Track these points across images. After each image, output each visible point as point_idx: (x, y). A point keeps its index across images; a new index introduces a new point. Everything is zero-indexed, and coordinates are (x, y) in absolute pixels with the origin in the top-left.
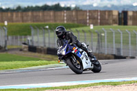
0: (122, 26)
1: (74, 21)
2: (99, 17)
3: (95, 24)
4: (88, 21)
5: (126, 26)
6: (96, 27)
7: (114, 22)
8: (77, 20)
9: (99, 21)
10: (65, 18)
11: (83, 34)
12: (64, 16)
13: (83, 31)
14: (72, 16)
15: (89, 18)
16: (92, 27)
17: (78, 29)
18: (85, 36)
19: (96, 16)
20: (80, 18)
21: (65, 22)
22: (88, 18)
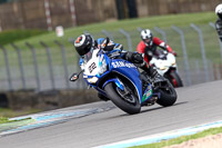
1: (17, 24)
2: (73, 9)
3: (66, 26)
4: (49, 21)
6: (69, 30)
7: (108, 14)
8: (25, 22)
9: (74, 17)
11: (43, 51)
13: (43, 45)
14: (13, 13)
15: (52, 14)
16: (60, 32)
17: (31, 41)
18: (48, 55)
19: (65, 6)
20: (31, 15)
22: (48, 13)
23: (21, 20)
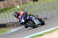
0: (36, 2)
1: (7, 6)
4: (15, 4)
5: (37, 2)
8: (9, 5)
9: (21, 2)
10: (2, 6)
12: (1, 5)
13: (14, 10)
14: (6, 3)
17: (11, 10)
20: (10, 3)
21: (2, 8)
22: (15, 2)
23: (8, 5)
